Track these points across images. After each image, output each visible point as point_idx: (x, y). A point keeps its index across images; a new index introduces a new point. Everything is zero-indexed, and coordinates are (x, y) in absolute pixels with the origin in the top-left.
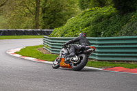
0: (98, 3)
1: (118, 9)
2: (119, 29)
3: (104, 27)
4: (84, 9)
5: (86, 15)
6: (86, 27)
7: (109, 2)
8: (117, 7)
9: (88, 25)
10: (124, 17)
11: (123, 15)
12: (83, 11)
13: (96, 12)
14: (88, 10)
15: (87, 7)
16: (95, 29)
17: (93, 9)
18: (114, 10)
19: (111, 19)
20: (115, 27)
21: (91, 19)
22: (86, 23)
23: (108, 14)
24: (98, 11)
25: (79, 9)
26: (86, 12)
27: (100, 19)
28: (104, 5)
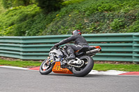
0: (22, 2)
1: (42, 8)
2: (44, 28)
3: (29, 27)
4: (8, 7)
5: (11, 14)
6: (10, 26)
7: (33, 1)
8: (41, 6)
9: (12, 24)
10: (49, 16)
11: (47, 13)
12: (7, 10)
13: (20, 11)
14: (12, 8)
15: (11, 6)
16: (19, 28)
17: (17, 8)
18: (38, 9)
19: (35, 18)
20: (40, 26)
21: (15, 18)
22: (10, 22)
23: (33, 13)
24: (22, 10)
25: (2, 8)
26: (10, 11)
27: (24, 18)
28: (29, 4)
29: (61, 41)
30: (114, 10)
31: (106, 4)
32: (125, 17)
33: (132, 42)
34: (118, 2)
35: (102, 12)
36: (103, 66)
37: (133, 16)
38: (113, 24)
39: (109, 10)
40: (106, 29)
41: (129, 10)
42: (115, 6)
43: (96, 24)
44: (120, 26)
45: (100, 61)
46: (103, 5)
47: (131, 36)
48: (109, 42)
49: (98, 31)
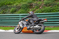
29: (26, 17)
30: (11, 4)
31: (8, 2)
32: (16, 7)
33: (19, 18)
34: (13, 1)
35: (6, 5)
36: (7, 28)
37: (19, 7)
38: (11, 10)
39: (9, 4)
40: (8, 12)
41: (18, 4)
42: (12, 3)
43: (4, 10)
44: (14, 11)
45: (6, 26)
46: (7, 2)
47: (19, 15)
48: (9, 18)
49: (5, 13)
